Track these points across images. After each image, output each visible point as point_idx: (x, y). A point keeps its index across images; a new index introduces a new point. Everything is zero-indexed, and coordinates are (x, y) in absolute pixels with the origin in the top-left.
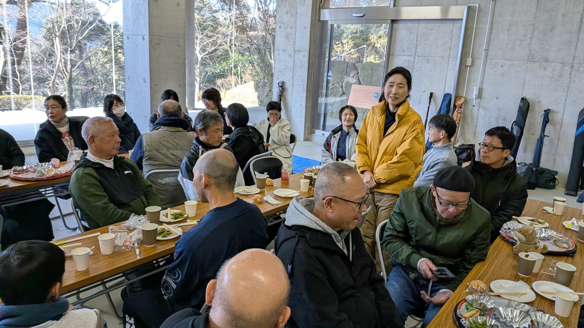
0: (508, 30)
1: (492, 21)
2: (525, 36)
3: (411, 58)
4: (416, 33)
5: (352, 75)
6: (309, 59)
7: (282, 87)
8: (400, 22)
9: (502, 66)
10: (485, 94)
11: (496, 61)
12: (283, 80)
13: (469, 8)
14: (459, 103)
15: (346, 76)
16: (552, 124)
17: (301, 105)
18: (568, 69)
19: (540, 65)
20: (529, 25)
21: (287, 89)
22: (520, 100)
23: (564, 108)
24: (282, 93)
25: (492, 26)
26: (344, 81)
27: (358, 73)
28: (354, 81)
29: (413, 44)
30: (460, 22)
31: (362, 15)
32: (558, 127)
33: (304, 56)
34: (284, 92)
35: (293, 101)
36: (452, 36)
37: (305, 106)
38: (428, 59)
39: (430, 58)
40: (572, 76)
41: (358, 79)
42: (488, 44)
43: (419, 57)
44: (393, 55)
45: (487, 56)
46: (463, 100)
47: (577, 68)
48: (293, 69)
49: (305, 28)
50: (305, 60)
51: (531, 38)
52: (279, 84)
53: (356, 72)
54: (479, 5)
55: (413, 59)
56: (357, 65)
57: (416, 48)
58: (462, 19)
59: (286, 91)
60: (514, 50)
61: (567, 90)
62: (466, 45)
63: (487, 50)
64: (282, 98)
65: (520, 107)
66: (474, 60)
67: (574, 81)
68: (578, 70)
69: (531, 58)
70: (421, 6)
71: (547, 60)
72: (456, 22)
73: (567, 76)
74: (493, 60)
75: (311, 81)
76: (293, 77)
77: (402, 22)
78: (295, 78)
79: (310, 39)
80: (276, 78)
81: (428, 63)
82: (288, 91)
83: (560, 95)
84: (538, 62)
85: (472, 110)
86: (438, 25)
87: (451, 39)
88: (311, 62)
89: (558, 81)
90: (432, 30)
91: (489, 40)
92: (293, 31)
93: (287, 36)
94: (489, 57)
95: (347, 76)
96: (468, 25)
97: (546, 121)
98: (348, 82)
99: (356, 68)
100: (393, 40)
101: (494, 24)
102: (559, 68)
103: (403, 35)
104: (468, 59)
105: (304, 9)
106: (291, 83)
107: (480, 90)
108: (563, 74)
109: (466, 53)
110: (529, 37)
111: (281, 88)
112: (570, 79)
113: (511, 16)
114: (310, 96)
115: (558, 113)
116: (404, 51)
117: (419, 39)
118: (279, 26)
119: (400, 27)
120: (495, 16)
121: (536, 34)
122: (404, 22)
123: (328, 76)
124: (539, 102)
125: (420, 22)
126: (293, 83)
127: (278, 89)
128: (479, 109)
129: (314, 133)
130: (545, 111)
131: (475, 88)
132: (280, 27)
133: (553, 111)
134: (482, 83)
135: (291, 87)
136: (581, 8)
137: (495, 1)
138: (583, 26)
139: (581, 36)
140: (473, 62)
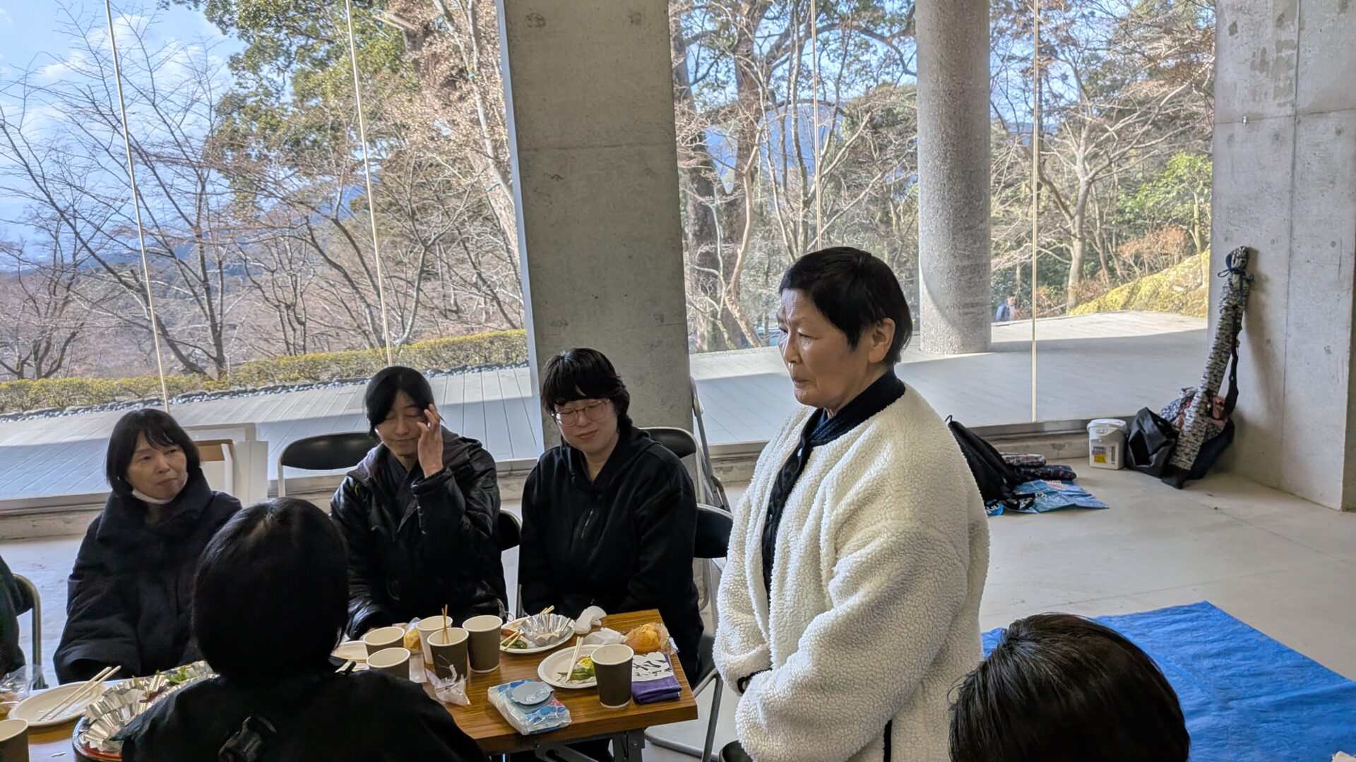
7: (1245, 273)
12: (1247, 245)
17: (1328, 351)
24: (1247, 296)
33: (1339, 132)
35: (1293, 330)
48: (1292, 192)
52: (1229, 258)
64: (1242, 321)
76: (1292, 228)
78: (1297, 232)
82: (1268, 286)
92: (1289, 33)
93: (1261, 63)
106: (1284, 254)
111: (1235, 278)
126: (1291, 253)
132: (1233, 29)
135: (1286, 272)
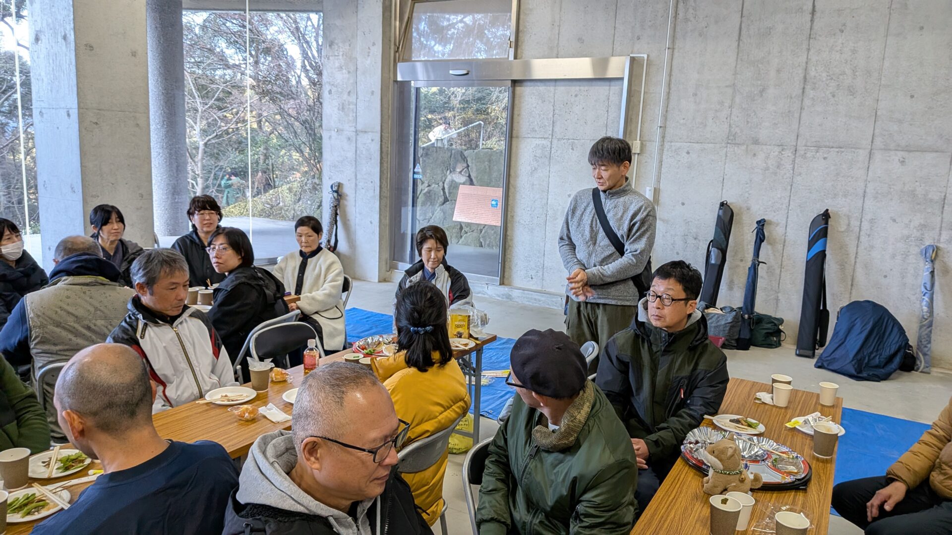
0: (695, 95)
1: (670, 80)
2: (721, 103)
3: (546, 143)
4: (552, 101)
5: (458, 170)
6: (381, 145)
7: (338, 192)
8: (525, 84)
9: (688, 153)
10: (664, 197)
11: (678, 145)
12: (339, 181)
13: (633, 60)
15: (449, 172)
16: (769, 243)
17: (371, 223)
18: (790, 154)
19: (747, 150)
20: (727, 86)
21: (347, 196)
22: (718, 206)
23: (787, 218)
24: (339, 202)
25: (670, 89)
26: (447, 180)
27: (468, 166)
28: (462, 179)
29: (547, 119)
30: (619, 83)
31: (465, 72)
32: (780, 247)
33: (372, 140)
34: (341, 201)
35: (358, 215)
36: (608, 106)
37: (378, 224)
38: (573, 144)
39: (576, 141)
40: (796, 165)
41: (469, 176)
42: (665, 118)
43: (559, 140)
44: (517, 137)
45: (663, 137)
47: (802, 153)
48: (356, 161)
49: (373, 93)
50: (375, 147)
51: (731, 107)
52: (332, 187)
53: (465, 165)
54: (648, 56)
55: (549, 144)
56: (466, 153)
57: (553, 126)
58: (622, 79)
59: (346, 200)
60: (706, 125)
61: (789, 187)
62: (631, 119)
63: (663, 128)
64: (338, 212)
65: (719, 216)
66: (644, 143)
67: (800, 174)
68: (804, 156)
69: (731, 139)
70: (557, 57)
71: (756, 142)
72: (613, 83)
73: (789, 167)
74: (672, 144)
75: (387, 182)
76: (356, 175)
77: (529, 84)
78: (358, 177)
79: (382, 111)
80: (327, 178)
81: (573, 149)
82: (347, 198)
83: (779, 196)
84: (743, 144)
86: (586, 88)
87: (608, 111)
88: (384, 150)
89: (775, 174)
90: (576, 96)
91: (667, 111)
92: (352, 99)
93: (342, 108)
94: (667, 138)
95: (451, 172)
96: (633, 88)
97: (760, 238)
98: (453, 181)
99: (464, 159)
100: (516, 112)
101: (672, 85)
102: (777, 153)
103: (532, 104)
104: (634, 142)
105: (368, 62)
106: (353, 185)
108: (782, 162)
109: (631, 132)
110: (726, 104)
111: (335, 195)
112: (793, 170)
113: (698, 73)
114: (386, 206)
115: (777, 225)
116: (534, 130)
117: (557, 111)
118: (328, 90)
119: (527, 93)
120: (673, 73)
121: (738, 100)
122: (532, 84)
123: (414, 173)
124: (748, 209)
125: (558, 83)
126: (356, 185)
127: (331, 195)
129: (397, 269)
130: (758, 222)
131: (648, 188)
132: (330, 92)
133: (770, 223)
134: (659, 181)
135: (354, 192)
136: (803, 59)
137: (672, 49)
138: (808, 87)
139: (807, 102)
140: (643, 146)
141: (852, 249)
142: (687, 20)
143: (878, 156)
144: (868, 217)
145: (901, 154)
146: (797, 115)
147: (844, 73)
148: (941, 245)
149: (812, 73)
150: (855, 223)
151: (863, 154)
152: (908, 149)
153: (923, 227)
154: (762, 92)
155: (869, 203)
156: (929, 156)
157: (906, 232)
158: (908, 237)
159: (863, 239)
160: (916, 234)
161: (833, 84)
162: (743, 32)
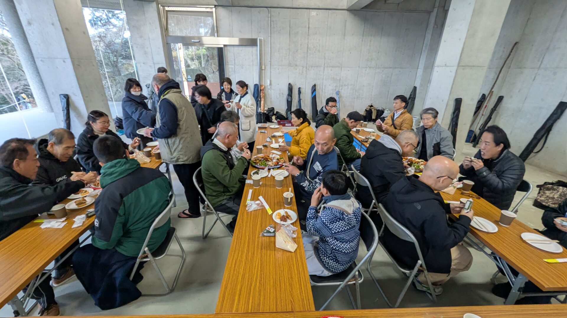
0: (279, 51)
2: (286, 54)
4: (233, 52)
9: (278, 69)
10: (272, 83)
13: (259, 39)
14: (262, 88)
16: (302, 94)
18: (305, 69)
19: (294, 68)
20: (287, 49)
22: (288, 84)
23: (306, 87)
25: (271, 49)
30: (256, 47)
31: (198, 41)
32: (304, 95)
36: (253, 54)
38: (242, 67)
42: (271, 58)
43: (237, 65)
46: (264, 86)
51: (289, 55)
54: (264, 38)
55: (234, 67)
57: (235, 61)
60: (282, 61)
61: (305, 78)
62: (261, 59)
63: (270, 61)
65: (288, 87)
67: (308, 74)
68: (308, 69)
69: (290, 65)
70: (234, 37)
72: (253, 47)
73: (305, 72)
74: (274, 66)
83: (303, 81)
84: (293, 66)
85: (268, 91)
86: (244, 48)
87: (253, 56)
89: (302, 74)
90: (241, 51)
91: (271, 56)
92: (150, 51)
93: (145, 54)
94: (272, 65)
96: (260, 49)
97: (300, 92)
101: (272, 47)
102: (302, 69)
104: (263, 66)
107: (271, 81)
109: (261, 63)
113: (279, 45)
115: (303, 89)
117: (235, 56)
120: (272, 44)
121: (291, 53)
124: (296, 85)
125: (234, 46)
128: (271, 90)
130: (299, 88)
131: (268, 80)
132: (137, 47)
133: (301, 88)
134: (271, 77)
136: (307, 42)
137: (271, 36)
138: (309, 50)
139: (309, 54)
140: (265, 67)
141: (321, 93)
142: (274, 28)
143: (326, 69)
144: (324, 85)
145: (331, 68)
146: (306, 58)
147: (317, 46)
148: (340, 91)
149: (309, 46)
150: (321, 87)
151: (322, 68)
152: (332, 67)
153: (336, 86)
154: (297, 51)
155: (324, 81)
156: (337, 68)
157: (332, 88)
158: (333, 89)
159: (323, 90)
160: (335, 88)
161: (315, 49)
162: (291, 33)
